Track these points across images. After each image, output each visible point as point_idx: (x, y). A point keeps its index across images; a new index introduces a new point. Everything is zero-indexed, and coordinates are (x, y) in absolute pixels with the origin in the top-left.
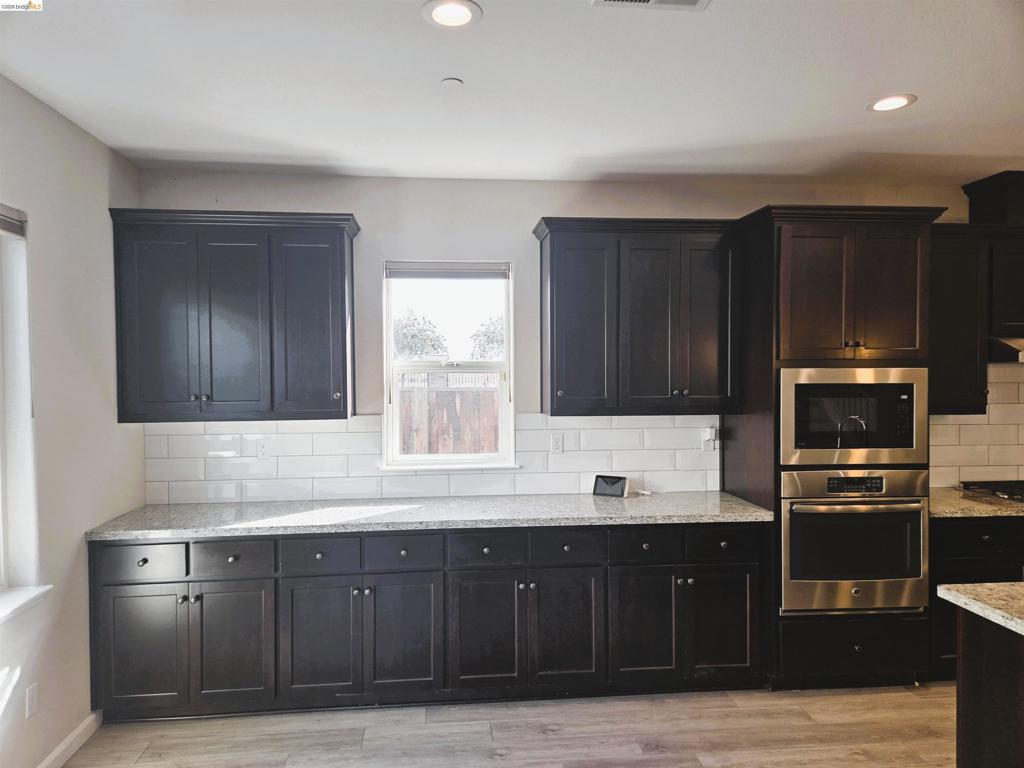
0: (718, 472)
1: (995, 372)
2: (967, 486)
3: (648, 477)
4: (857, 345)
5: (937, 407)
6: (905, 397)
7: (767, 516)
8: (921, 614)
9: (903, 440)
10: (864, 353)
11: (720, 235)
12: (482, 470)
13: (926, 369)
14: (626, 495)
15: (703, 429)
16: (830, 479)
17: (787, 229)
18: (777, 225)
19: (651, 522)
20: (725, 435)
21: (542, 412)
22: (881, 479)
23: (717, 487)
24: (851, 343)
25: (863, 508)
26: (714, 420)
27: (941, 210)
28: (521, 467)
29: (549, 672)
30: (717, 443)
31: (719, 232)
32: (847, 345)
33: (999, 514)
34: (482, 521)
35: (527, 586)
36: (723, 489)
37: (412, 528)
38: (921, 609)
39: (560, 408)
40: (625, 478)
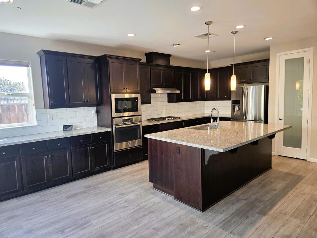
0: (96, 122)
1: (152, 95)
2: (148, 120)
3: (78, 124)
4: (127, 89)
5: (143, 103)
6: (136, 100)
7: (110, 130)
8: (141, 147)
9: (137, 110)
10: (128, 91)
11: (94, 60)
12: (25, 127)
13: (140, 94)
14: (73, 129)
15: (92, 110)
16: (123, 119)
17: (111, 60)
18: (108, 59)
19: (82, 134)
20: (98, 112)
21: (45, 108)
22: (133, 118)
23: (96, 125)
24: (126, 88)
25: (129, 125)
26: (95, 108)
27: (141, 59)
28: (39, 125)
29: (56, 179)
30: (96, 114)
31: (94, 59)
32: (125, 89)
33: (154, 124)
34: (31, 140)
35: (48, 157)
36: (98, 125)
37: (6, 145)
38: (141, 146)
39: (52, 106)
40: (72, 125)
